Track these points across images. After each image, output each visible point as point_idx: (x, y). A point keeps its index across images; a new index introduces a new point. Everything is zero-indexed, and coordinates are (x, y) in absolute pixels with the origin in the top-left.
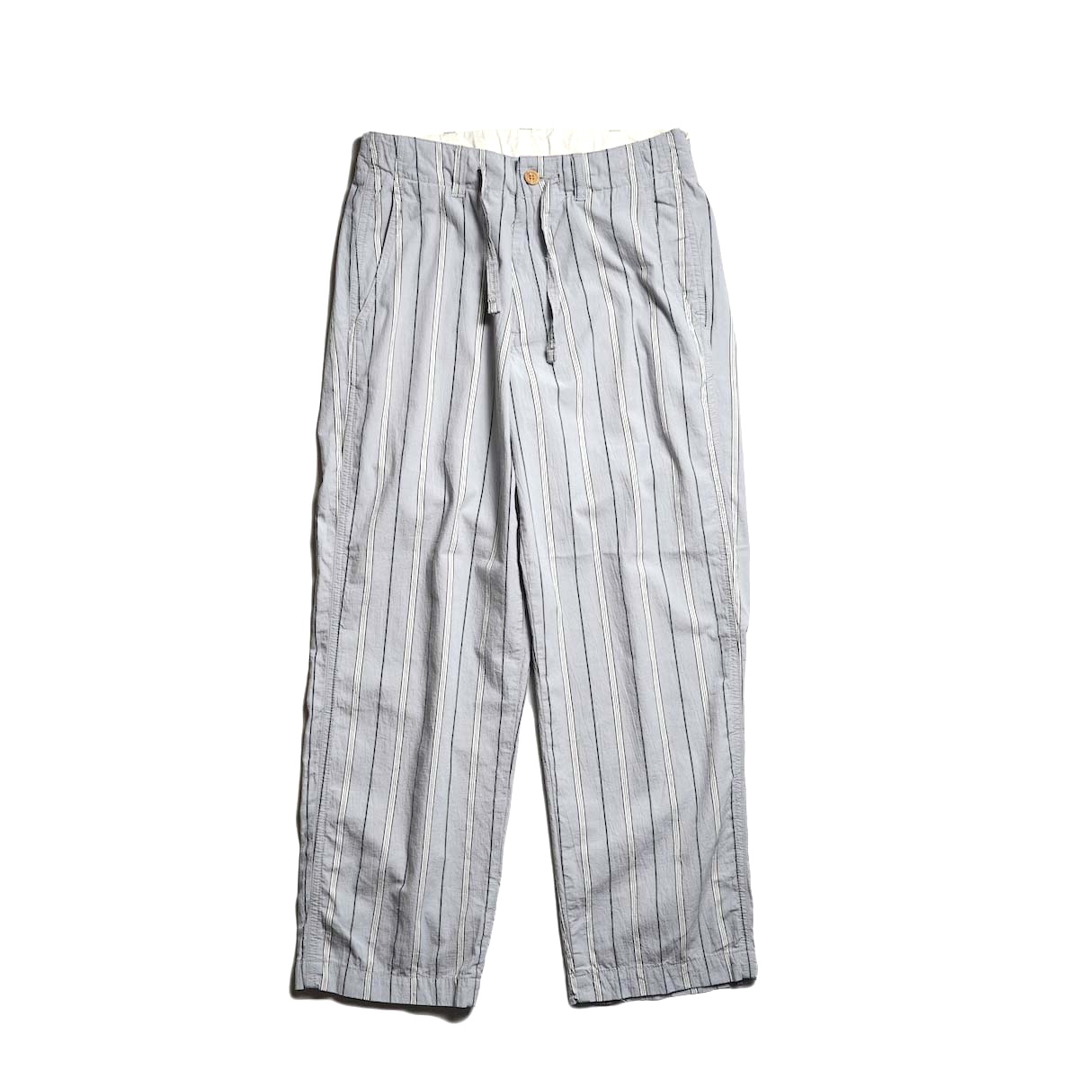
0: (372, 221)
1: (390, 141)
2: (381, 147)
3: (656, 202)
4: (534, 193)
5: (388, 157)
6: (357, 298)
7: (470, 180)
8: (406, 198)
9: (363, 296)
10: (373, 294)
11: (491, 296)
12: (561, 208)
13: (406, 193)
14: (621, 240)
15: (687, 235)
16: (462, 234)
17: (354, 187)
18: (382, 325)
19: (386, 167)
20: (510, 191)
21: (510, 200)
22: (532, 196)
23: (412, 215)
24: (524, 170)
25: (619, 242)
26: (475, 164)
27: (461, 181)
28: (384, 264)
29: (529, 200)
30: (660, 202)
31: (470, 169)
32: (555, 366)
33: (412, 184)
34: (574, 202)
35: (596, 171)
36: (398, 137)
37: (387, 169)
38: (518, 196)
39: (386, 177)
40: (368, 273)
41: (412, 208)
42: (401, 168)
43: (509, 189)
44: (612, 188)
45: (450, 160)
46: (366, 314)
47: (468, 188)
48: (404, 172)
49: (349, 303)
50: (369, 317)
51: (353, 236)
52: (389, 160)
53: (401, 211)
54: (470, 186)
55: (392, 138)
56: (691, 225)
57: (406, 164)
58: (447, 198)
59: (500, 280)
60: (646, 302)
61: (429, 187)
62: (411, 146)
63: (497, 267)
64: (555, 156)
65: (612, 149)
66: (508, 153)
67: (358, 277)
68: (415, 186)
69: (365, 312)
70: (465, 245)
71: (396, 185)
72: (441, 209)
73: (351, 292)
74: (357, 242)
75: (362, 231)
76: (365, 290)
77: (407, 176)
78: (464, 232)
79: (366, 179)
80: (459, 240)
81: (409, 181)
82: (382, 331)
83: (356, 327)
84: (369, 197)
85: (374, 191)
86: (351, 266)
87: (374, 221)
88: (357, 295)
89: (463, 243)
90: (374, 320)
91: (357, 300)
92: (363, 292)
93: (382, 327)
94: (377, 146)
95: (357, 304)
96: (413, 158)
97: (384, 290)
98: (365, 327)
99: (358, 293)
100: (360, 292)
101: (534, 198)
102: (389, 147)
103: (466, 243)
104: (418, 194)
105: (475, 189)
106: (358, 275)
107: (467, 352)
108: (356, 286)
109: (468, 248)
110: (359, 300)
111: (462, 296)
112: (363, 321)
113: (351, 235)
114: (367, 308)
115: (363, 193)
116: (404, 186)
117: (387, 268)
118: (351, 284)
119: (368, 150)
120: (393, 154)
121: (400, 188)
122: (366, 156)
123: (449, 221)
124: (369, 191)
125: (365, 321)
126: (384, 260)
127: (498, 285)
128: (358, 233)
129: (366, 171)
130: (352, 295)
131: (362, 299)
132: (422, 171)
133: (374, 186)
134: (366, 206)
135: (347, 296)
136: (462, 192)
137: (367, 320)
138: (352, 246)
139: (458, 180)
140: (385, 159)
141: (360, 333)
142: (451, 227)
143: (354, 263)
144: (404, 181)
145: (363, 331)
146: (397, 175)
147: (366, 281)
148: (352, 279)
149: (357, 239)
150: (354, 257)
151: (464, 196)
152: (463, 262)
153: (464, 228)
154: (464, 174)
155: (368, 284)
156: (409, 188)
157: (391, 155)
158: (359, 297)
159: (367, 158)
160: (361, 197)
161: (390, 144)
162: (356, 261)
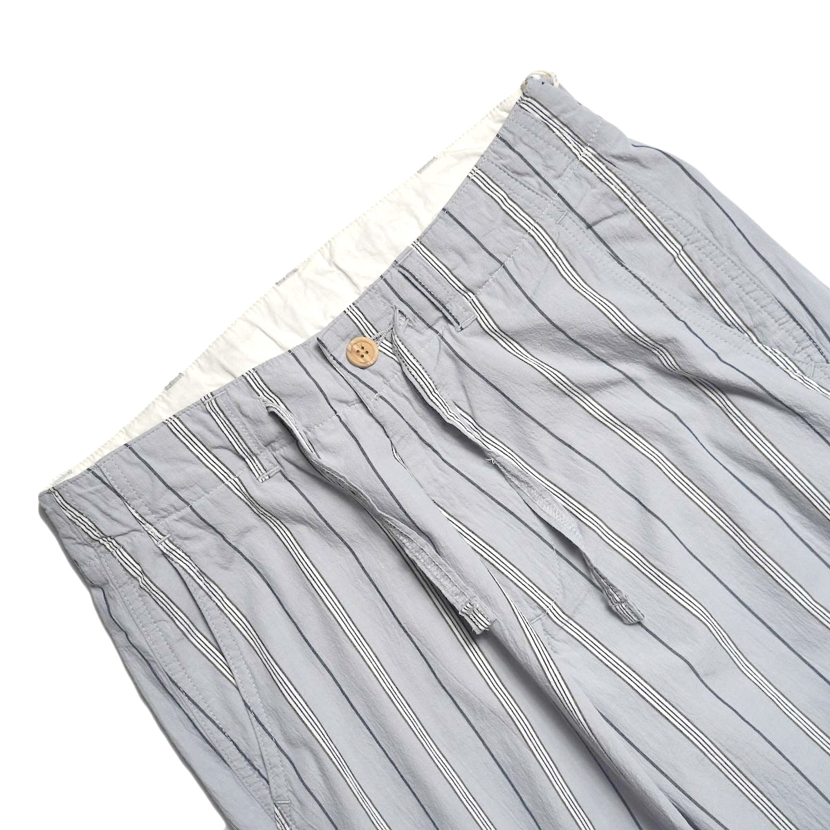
0: (169, 626)
2: (85, 504)
3: (589, 227)
4: (387, 373)
5: (109, 512)
6: (245, 763)
7: (268, 438)
8: (190, 546)
9: (253, 753)
10: (267, 738)
11: (459, 603)
12: (447, 363)
14: (587, 337)
15: (683, 241)
16: (326, 529)
17: (97, 594)
18: (320, 779)
19: (119, 529)
20: (346, 402)
21: (355, 415)
22: (387, 382)
23: (220, 560)
24: (339, 351)
25: (584, 342)
26: (255, 405)
27: (255, 449)
28: (243, 676)
29: (385, 391)
30: (595, 223)
31: (255, 422)
32: (645, 622)
33: (183, 519)
34: (460, 335)
35: (454, 256)
36: (97, 466)
37: (124, 530)
38: (366, 401)
39: (133, 544)
41: (214, 552)
42: (144, 510)
43: (341, 401)
44: (501, 263)
46: (282, 781)
47: (274, 450)
48: (153, 512)
50: (288, 780)
51: (160, 674)
52: (116, 514)
53: (201, 572)
54: (276, 445)
55: (90, 475)
56: (677, 220)
57: (147, 497)
58: (256, 493)
59: (455, 567)
60: (699, 399)
61: (213, 501)
62: (130, 463)
63: (429, 549)
64: (373, 287)
65: (451, 200)
66: (293, 342)
67: (221, 729)
68: (190, 517)
69: (276, 778)
70: (342, 540)
71: (160, 541)
72: (262, 516)
73: (228, 761)
74: (173, 677)
75: (166, 656)
76: (247, 743)
77: (166, 514)
78: (325, 521)
79: (104, 573)
80: (329, 540)
81: (174, 516)
82: (328, 788)
83: (282, 812)
84: (133, 593)
85: (132, 579)
86: (195, 721)
87: (173, 623)
88: (243, 759)
89: (338, 538)
90: (302, 781)
91: (249, 767)
92: (248, 748)
93: (321, 782)
94: (77, 508)
95: (254, 773)
96: (152, 480)
97: (278, 719)
98: (296, 803)
99: (240, 755)
100: (244, 752)
101: (392, 381)
102: (97, 494)
103: (342, 535)
104: (205, 524)
105: (289, 444)
106: (218, 727)
107: (486, 710)
108: (229, 747)
109: (352, 541)
110: (252, 765)
111: (404, 625)
112: (286, 795)
113: (155, 675)
114: (275, 769)
115: (118, 597)
116: (174, 531)
117: (253, 677)
118: (219, 749)
119: (69, 524)
120: (113, 501)
121: (171, 542)
122: (74, 536)
123: (287, 522)
124: (125, 586)
125: (289, 792)
126: (238, 667)
127: (454, 576)
128: (163, 664)
129: (93, 557)
130: (234, 766)
131: (255, 760)
132: (182, 486)
133: (125, 572)
134: (141, 614)
135: (228, 772)
136: (270, 465)
137: (290, 788)
138: (171, 692)
139: (249, 451)
140: (108, 517)
141: (296, 817)
142: (299, 530)
143: (195, 714)
144: (167, 524)
145: (297, 810)
146: (148, 525)
147: (236, 723)
148: (213, 742)
149: (170, 673)
150: (188, 704)
151: (279, 467)
152: (363, 568)
153: (320, 516)
154: (251, 435)
155: (245, 729)
156: (183, 528)
157: (110, 503)
158: (249, 760)
159: (79, 538)
160: (121, 605)
161: (94, 488)
162: (195, 707)
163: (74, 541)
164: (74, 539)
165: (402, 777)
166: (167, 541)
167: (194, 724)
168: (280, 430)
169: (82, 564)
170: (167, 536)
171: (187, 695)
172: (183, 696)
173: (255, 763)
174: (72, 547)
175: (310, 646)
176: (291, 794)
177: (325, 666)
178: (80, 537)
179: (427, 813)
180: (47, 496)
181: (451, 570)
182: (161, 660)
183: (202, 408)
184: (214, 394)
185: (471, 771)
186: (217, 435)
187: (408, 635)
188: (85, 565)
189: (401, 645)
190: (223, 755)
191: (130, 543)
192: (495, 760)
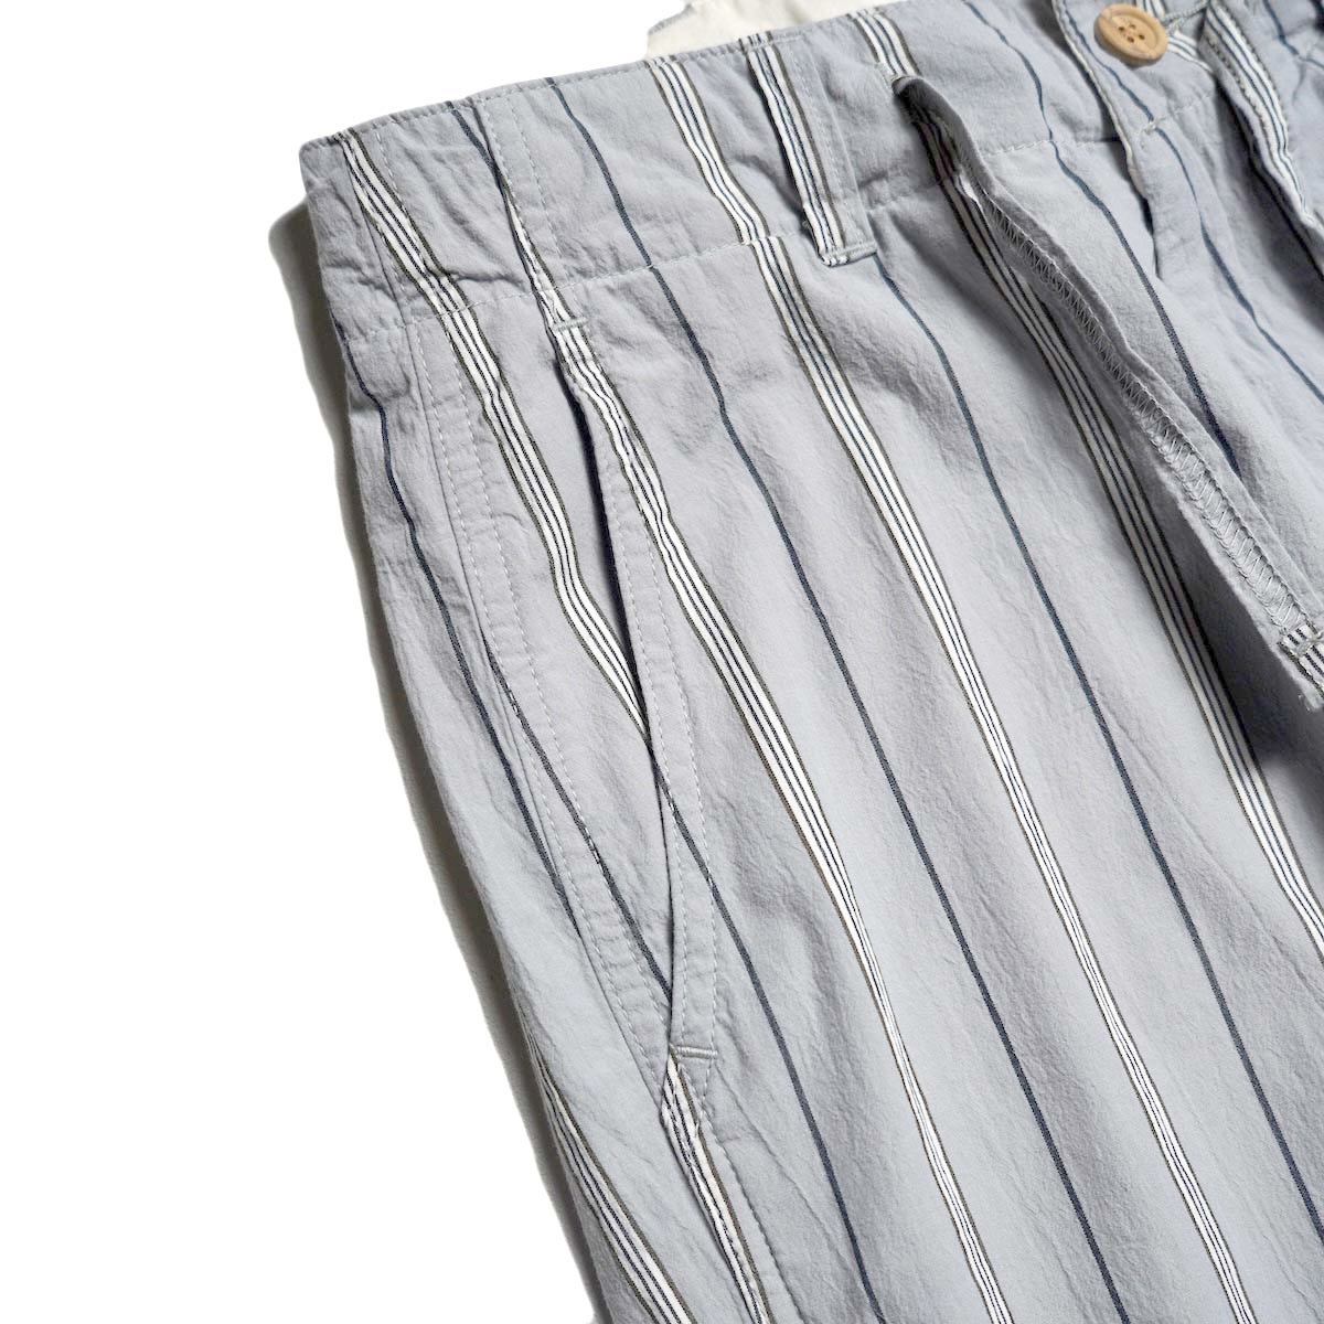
0: (523, 535)
1: (443, 139)
2: (414, 181)
4: (1182, 90)
5: (467, 211)
6: (621, 929)
7: (874, 162)
8: (623, 363)
10: (695, 875)
13: (620, 342)
17: (365, 425)
19: (477, 261)
20: (1074, 126)
21: (1088, 158)
22: (1176, 110)
23: (680, 423)
24: (1082, 15)
27: (834, 183)
29: (1167, 125)
31: (856, 110)
33: (628, 290)
36: (468, 104)
37: (490, 268)
38: (1126, 128)
39: (496, 311)
40: (615, 781)
41: (672, 396)
42: (545, 237)
43: (1065, 118)
45: (744, 115)
46: (706, 992)
48: (567, 251)
49: (594, 967)
50: (726, 998)
51: (471, 645)
52: (479, 224)
53: (633, 431)
54: (884, 189)
55: (448, 117)
57: (564, 210)
58: (811, 282)
61: (708, 268)
62: (546, 119)
67: (581, 827)
68: (645, 291)
69: (694, 983)
70: (981, 452)
71: (561, 325)
72: (803, 351)
73: (578, 914)
74: (499, 660)
75: (496, 601)
76: (640, 876)
77: (591, 264)
78: (958, 389)
79: (406, 361)
80: (946, 444)
81: (608, 280)
82: (828, 1036)
83: (687, 1078)
84: (462, 430)
85: (470, 393)
86: (523, 786)
87: (534, 530)
88: (618, 916)
89: (973, 445)
90: (764, 1003)
91: (628, 943)
92: (639, 889)
93: (814, 1017)
94: (393, 185)
95: (637, 961)
96: (587, 172)
97: (734, 833)
98: (731, 1058)
99: (614, 904)
100: (626, 898)
101: (1189, 111)
102: (450, 164)
103: (984, 438)
104: (676, 319)
105: (917, 190)
106: (576, 819)
107: (1263, 936)
108: (590, 876)
109: (1003, 460)
110: (637, 936)
111: (1092, 683)
112: (709, 1033)
113: (456, 645)
114: (696, 960)
115: (421, 427)
116: (598, 312)
117: (694, 720)
118: (565, 876)
119: (358, 225)
120: (484, 191)
121: (584, 336)
122: (360, 257)
123: (859, 379)
124: (446, 405)
125: (719, 1028)
126: (662, 686)
127: (1276, 554)
128: (485, 622)
129: (389, 319)
130: (591, 930)
131: (649, 926)
132: (650, 212)
133: (458, 371)
134: (466, 484)
135: (571, 944)
136: (859, 232)
137: (724, 1016)
138: (483, 696)
139: (819, 182)
140: (458, 228)
141: (721, 1098)
142: (882, 403)
143: (530, 770)
144: (587, 292)
145: (730, 1080)
146: (544, 276)
147: (625, 820)
148: (556, 852)
149: (494, 649)
150: (518, 737)
151: (873, 245)
152: (1014, 528)
153: (949, 371)
154: (836, 145)
155: (644, 840)
156: (622, 315)
157: (475, 193)
158: (630, 921)
159: (371, 265)
160: (423, 451)
161: (448, 148)
162: (534, 751)
163: (355, 274)
164: (358, 268)
165: (1015, 1061)
166: (576, 332)
167: (517, 792)
168: (910, 148)
169: (356, 332)
170: (580, 321)
171: (520, 715)
172: (512, 714)
173: (646, 935)
174: (346, 288)
175: (849, 680)
176: (721, 1032)
177: (874, 738)
178: (376, 261)
179: (1064, 1174)
180: (326, 150)
181: (1275, 537)
182: (482, 609)
183: (737, 59)
184: (773, 34)
185: (1188, 1096)
186: (755, 129)
187: (1097, 712)
188: (362, 339)
189: (1073, 734)
190: (570, 893)
191: (491, 307)
192: (1255, 1081)
